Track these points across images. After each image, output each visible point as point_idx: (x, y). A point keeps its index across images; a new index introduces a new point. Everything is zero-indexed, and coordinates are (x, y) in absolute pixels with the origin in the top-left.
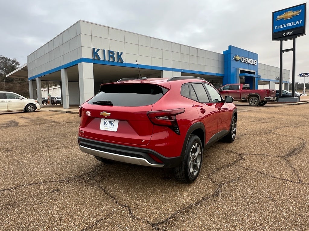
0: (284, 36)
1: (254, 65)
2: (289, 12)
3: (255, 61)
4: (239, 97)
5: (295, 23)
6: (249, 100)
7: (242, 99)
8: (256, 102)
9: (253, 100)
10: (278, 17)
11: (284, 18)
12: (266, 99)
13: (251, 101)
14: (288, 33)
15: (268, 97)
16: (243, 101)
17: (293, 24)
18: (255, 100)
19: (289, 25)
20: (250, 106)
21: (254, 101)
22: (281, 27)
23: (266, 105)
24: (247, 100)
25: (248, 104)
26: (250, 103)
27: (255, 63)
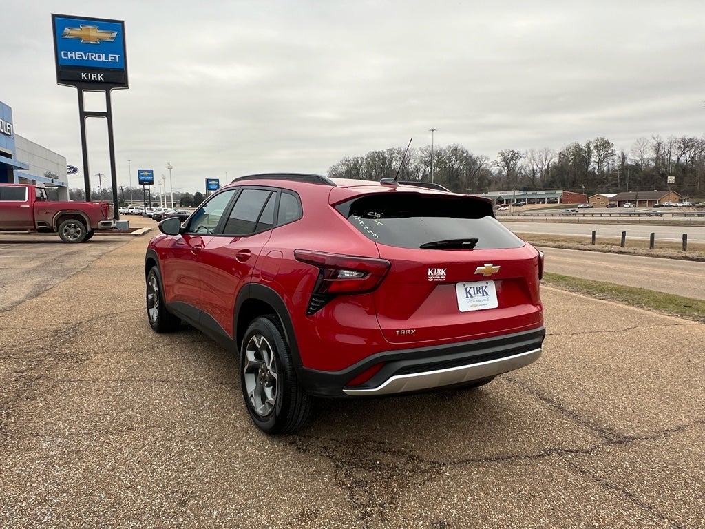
0: (84, 81)
1: (7, 135)
2: (90, 27)
3: (9, 126)
4: (30, 219)
5: (107, 58)
6: (58, 226)
7: (39, 224)
8: (78, 232)
9: (69, 226)
10: (67, 30)
11: (80, 39)
12: (103, 224)
13: (66, 231)
14: (94, 76)
15: (106, 220)
16: (41, 231)
17: (103, 57)
18: (75, 227)
19: (94, 57)
20: (64, 242)
21: (73, 228)
22: (76, 55)
23: (93, 238)
24: (55, 227)
25: (58, 238)
26: (61, 236)
27: (9, 131)
